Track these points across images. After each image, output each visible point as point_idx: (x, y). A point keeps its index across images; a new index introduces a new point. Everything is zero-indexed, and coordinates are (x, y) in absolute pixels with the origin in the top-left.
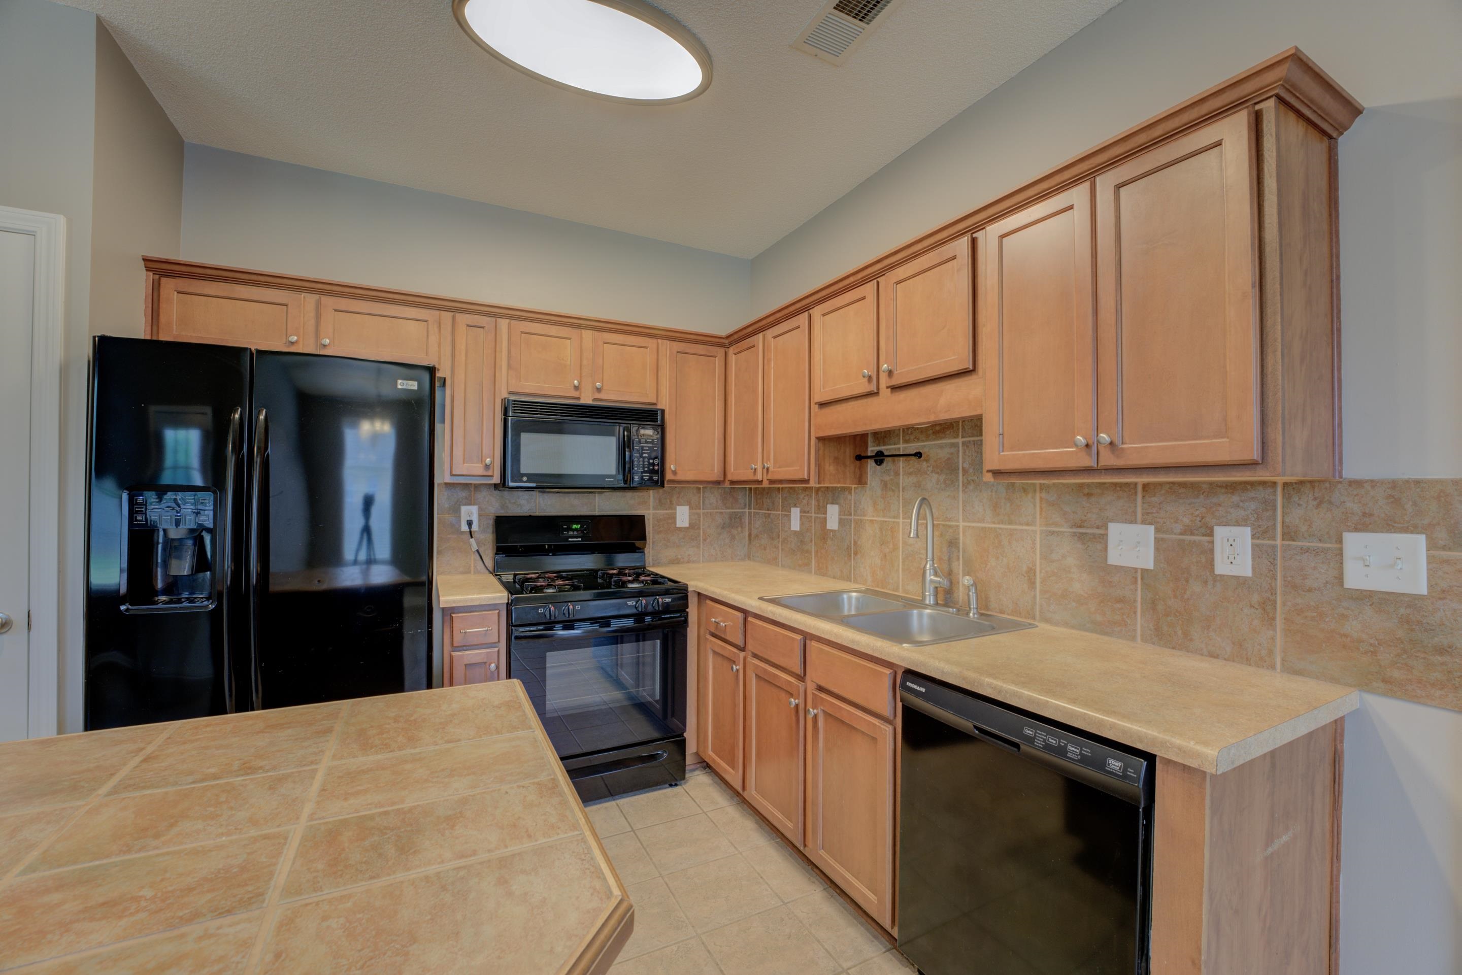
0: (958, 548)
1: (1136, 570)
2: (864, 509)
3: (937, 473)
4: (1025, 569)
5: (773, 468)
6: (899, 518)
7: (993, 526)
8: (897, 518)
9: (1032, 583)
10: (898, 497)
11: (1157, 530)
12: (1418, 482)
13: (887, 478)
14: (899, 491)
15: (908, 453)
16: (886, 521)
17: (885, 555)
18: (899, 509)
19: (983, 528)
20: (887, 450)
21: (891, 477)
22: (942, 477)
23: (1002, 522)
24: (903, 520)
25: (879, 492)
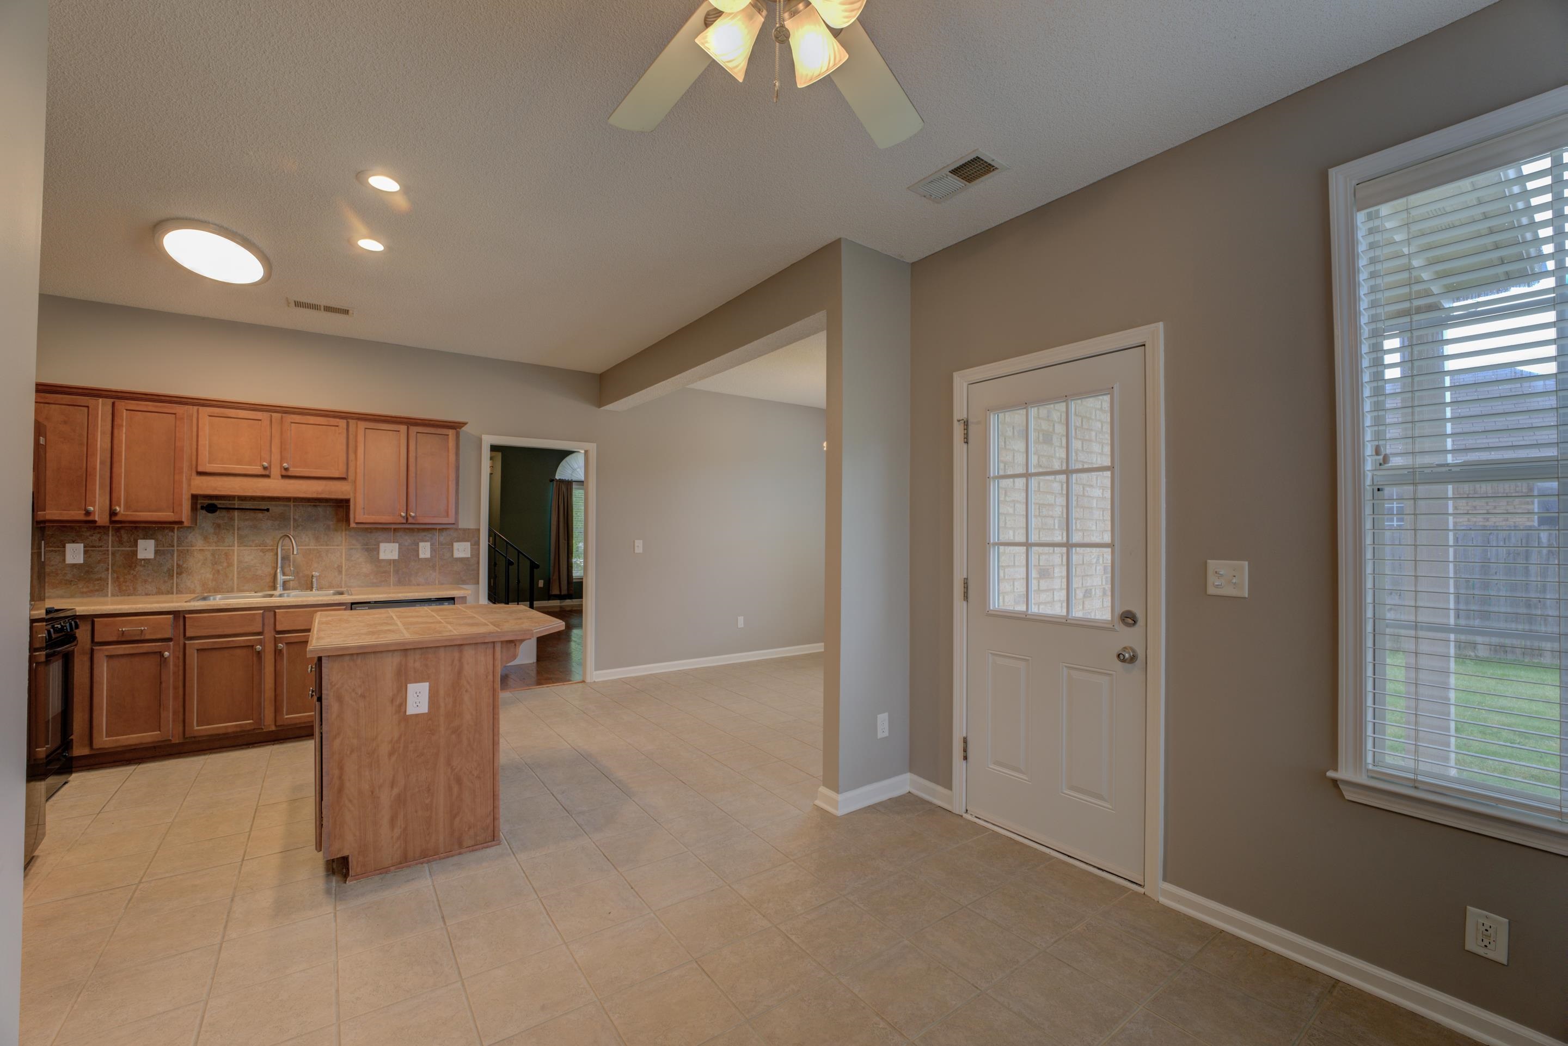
0: (289, 561)
1: (391, 560)
2: (191, 541)
3: (273, 520)
4: (336, 566)
5: (124, 512)
6: (234, 546)
7: (316, 547)
8: (231, 547)
9: (340, 572)
10: (234, 533)
11: (399, 545)
12: (469, 529)
13: (220, 522)
14: (234, 530)
15: (244, 507)
16: (219, 549)
17: (218, 571)
18: (234, 541)
19: (308, 549)
20: (220, 504)
21: (226, 521)
22: (276, 523)
23: (322, 545)
24: (239, 548)
25: (212, 530)
